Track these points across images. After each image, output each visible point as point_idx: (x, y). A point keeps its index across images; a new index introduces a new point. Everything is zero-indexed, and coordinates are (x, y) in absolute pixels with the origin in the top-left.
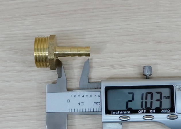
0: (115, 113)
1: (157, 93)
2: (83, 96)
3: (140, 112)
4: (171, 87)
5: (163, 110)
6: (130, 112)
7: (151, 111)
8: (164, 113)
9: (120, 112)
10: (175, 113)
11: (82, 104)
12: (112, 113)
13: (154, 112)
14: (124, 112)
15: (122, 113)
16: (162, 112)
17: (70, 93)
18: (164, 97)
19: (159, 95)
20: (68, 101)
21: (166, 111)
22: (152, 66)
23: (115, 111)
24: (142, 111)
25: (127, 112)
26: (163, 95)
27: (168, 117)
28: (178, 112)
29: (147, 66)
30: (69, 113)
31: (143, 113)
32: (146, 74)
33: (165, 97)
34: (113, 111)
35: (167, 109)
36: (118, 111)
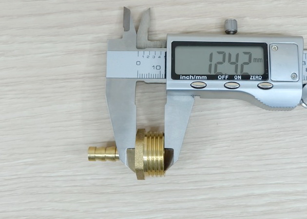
0: (185, 78)
1: (245, 53)
2: (160, 57)
3: (220, 77)
4: (264, 46)
5: (252, 76)
6: (206, 77)
7: (236, 77)
8: (253, 80)
9: (193, 77)
10: (269, 81)
11: (158, 68)
12: (181, 78)
13: (240, 78)
14: (198, 77)
15: (195, 78)
16: (251, 78)
17: (141, 52)
18: (254, 59)
19: (247, 56)
20: (138, 63)
21: (257, 77)
22: (237, 20)
23: (186, 76)
24: (223, 77)
25: (202, 77)
26: (253, 57)
28: (273, 80)
31: (224, 79)
32: (229, 30)
33: (256, 59)
34: (183, 75)
35: (259, 76)
36: (189, 75)
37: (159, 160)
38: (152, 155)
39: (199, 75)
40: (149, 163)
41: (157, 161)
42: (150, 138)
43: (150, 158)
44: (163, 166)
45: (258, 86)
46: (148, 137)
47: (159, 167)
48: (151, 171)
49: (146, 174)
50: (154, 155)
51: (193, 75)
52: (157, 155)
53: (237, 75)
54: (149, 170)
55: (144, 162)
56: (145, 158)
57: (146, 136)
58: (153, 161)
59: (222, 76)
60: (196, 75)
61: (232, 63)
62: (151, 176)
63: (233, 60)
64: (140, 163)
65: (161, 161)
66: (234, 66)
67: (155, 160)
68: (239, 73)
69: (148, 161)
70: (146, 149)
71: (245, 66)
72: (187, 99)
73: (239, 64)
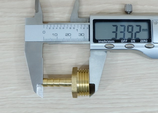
0: (101, 42)
1: (137, 26)
3: (122, 41)
4: (148, 22)
5: (141, 40)
6: (114, 41)
7: (132, 41)
8: (142, 43)
9: (106, 41)
10: (152, 43)
11: (56, 35)
12: (99, 42)
13: (135, 41)
14: (109, 41)
16: (141, 41)
17: (46, 26)
18: (143, 29)
19: (139, 27)
20: (44, 32)
21: (144, 41)
23: (102, 40)
25: (112, 41)
27: (146, 46)
28: (154, 42)
29: (129, 5)
30: (45, 42)
31: (125, 42)
32: (127, 11)
34: (100, 40)
35: (145, 40)
36: (104, 40)
37: (86, 86)
38: (82, 83)
39: (109, 40)
40: (80, 88)
41: (85, 87)
42: (81, 72)
43: (81, 85)
44: (89, 90)
45: (145, 46)
46: (80, 72)
47: (86, 91)
48: (81, 93)
49: (78, 94)
50: (83, 83)
51: (106, 40)
52: (85, 83)
53: (133, 40)
54: (80, 92)
55: (77, 87)
56: (78, 85)
57: (78, 71)
58: (82, 87)
59: (123, 40)
60: (108, 40)
61: (129, 32)
62: (81, 96)
63: (130, 30)
64: (75, 89)
65: (87, 87)
66: (130, 34)
67: (84, 86)
68: (133, 38)
69: (80, 87)
70: (78, 80)
71: (137, 34)
72: (102, 53)
73: (134, 32)
